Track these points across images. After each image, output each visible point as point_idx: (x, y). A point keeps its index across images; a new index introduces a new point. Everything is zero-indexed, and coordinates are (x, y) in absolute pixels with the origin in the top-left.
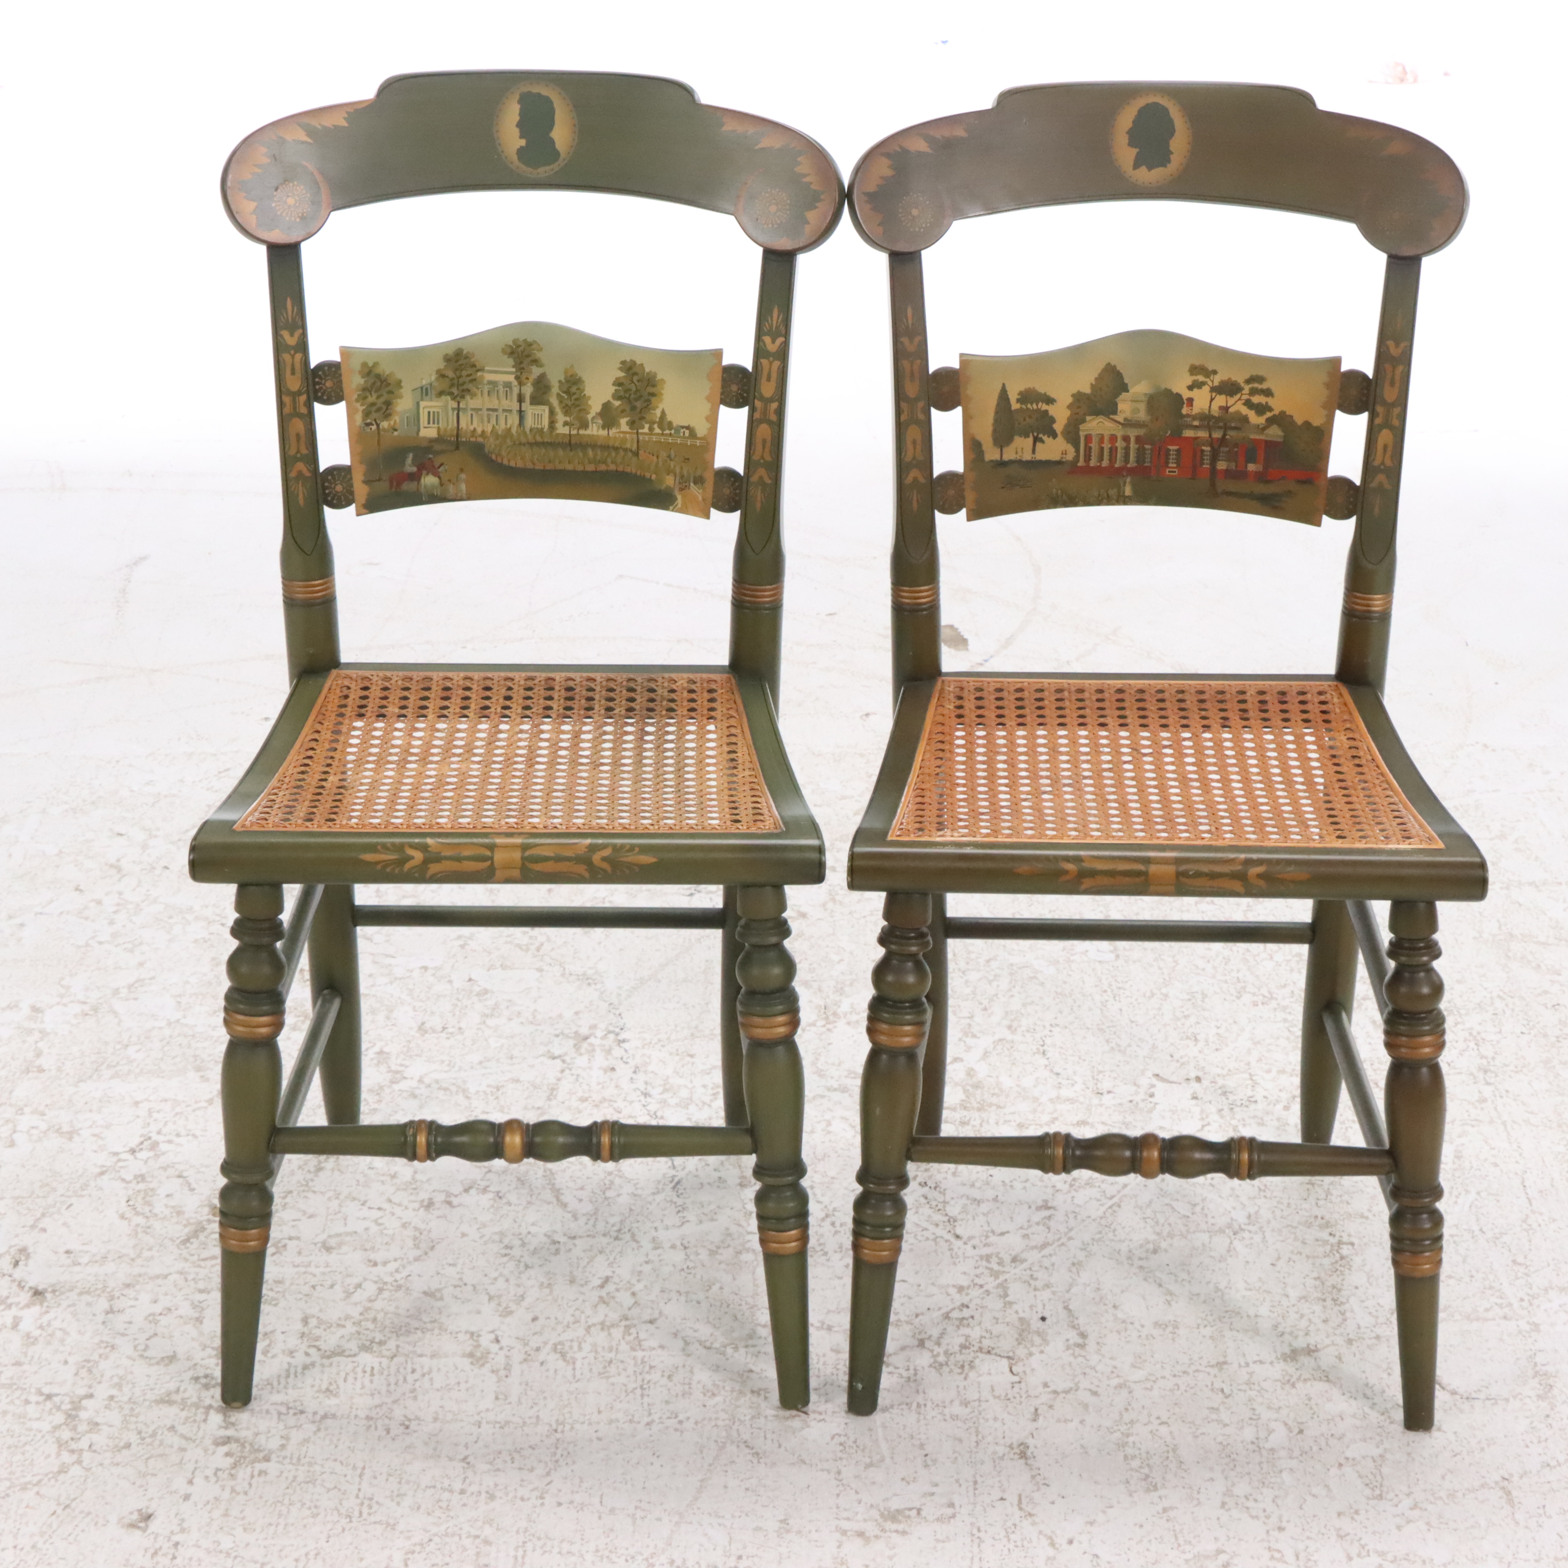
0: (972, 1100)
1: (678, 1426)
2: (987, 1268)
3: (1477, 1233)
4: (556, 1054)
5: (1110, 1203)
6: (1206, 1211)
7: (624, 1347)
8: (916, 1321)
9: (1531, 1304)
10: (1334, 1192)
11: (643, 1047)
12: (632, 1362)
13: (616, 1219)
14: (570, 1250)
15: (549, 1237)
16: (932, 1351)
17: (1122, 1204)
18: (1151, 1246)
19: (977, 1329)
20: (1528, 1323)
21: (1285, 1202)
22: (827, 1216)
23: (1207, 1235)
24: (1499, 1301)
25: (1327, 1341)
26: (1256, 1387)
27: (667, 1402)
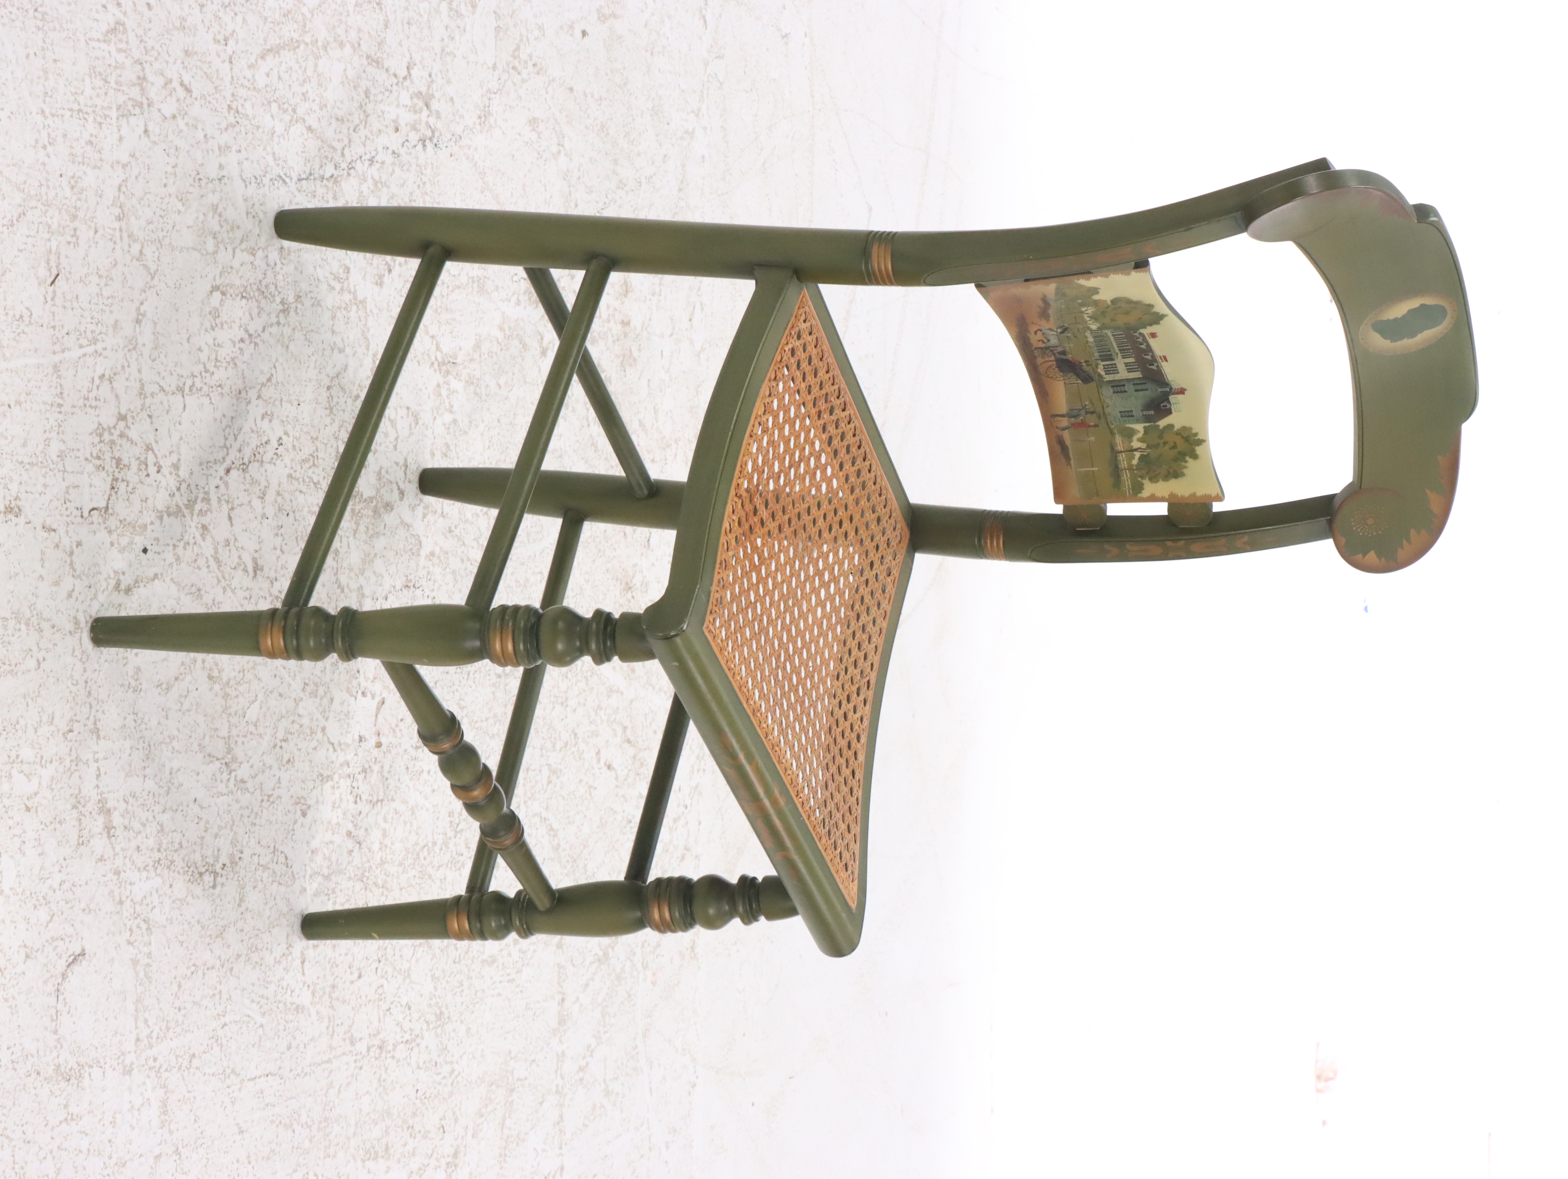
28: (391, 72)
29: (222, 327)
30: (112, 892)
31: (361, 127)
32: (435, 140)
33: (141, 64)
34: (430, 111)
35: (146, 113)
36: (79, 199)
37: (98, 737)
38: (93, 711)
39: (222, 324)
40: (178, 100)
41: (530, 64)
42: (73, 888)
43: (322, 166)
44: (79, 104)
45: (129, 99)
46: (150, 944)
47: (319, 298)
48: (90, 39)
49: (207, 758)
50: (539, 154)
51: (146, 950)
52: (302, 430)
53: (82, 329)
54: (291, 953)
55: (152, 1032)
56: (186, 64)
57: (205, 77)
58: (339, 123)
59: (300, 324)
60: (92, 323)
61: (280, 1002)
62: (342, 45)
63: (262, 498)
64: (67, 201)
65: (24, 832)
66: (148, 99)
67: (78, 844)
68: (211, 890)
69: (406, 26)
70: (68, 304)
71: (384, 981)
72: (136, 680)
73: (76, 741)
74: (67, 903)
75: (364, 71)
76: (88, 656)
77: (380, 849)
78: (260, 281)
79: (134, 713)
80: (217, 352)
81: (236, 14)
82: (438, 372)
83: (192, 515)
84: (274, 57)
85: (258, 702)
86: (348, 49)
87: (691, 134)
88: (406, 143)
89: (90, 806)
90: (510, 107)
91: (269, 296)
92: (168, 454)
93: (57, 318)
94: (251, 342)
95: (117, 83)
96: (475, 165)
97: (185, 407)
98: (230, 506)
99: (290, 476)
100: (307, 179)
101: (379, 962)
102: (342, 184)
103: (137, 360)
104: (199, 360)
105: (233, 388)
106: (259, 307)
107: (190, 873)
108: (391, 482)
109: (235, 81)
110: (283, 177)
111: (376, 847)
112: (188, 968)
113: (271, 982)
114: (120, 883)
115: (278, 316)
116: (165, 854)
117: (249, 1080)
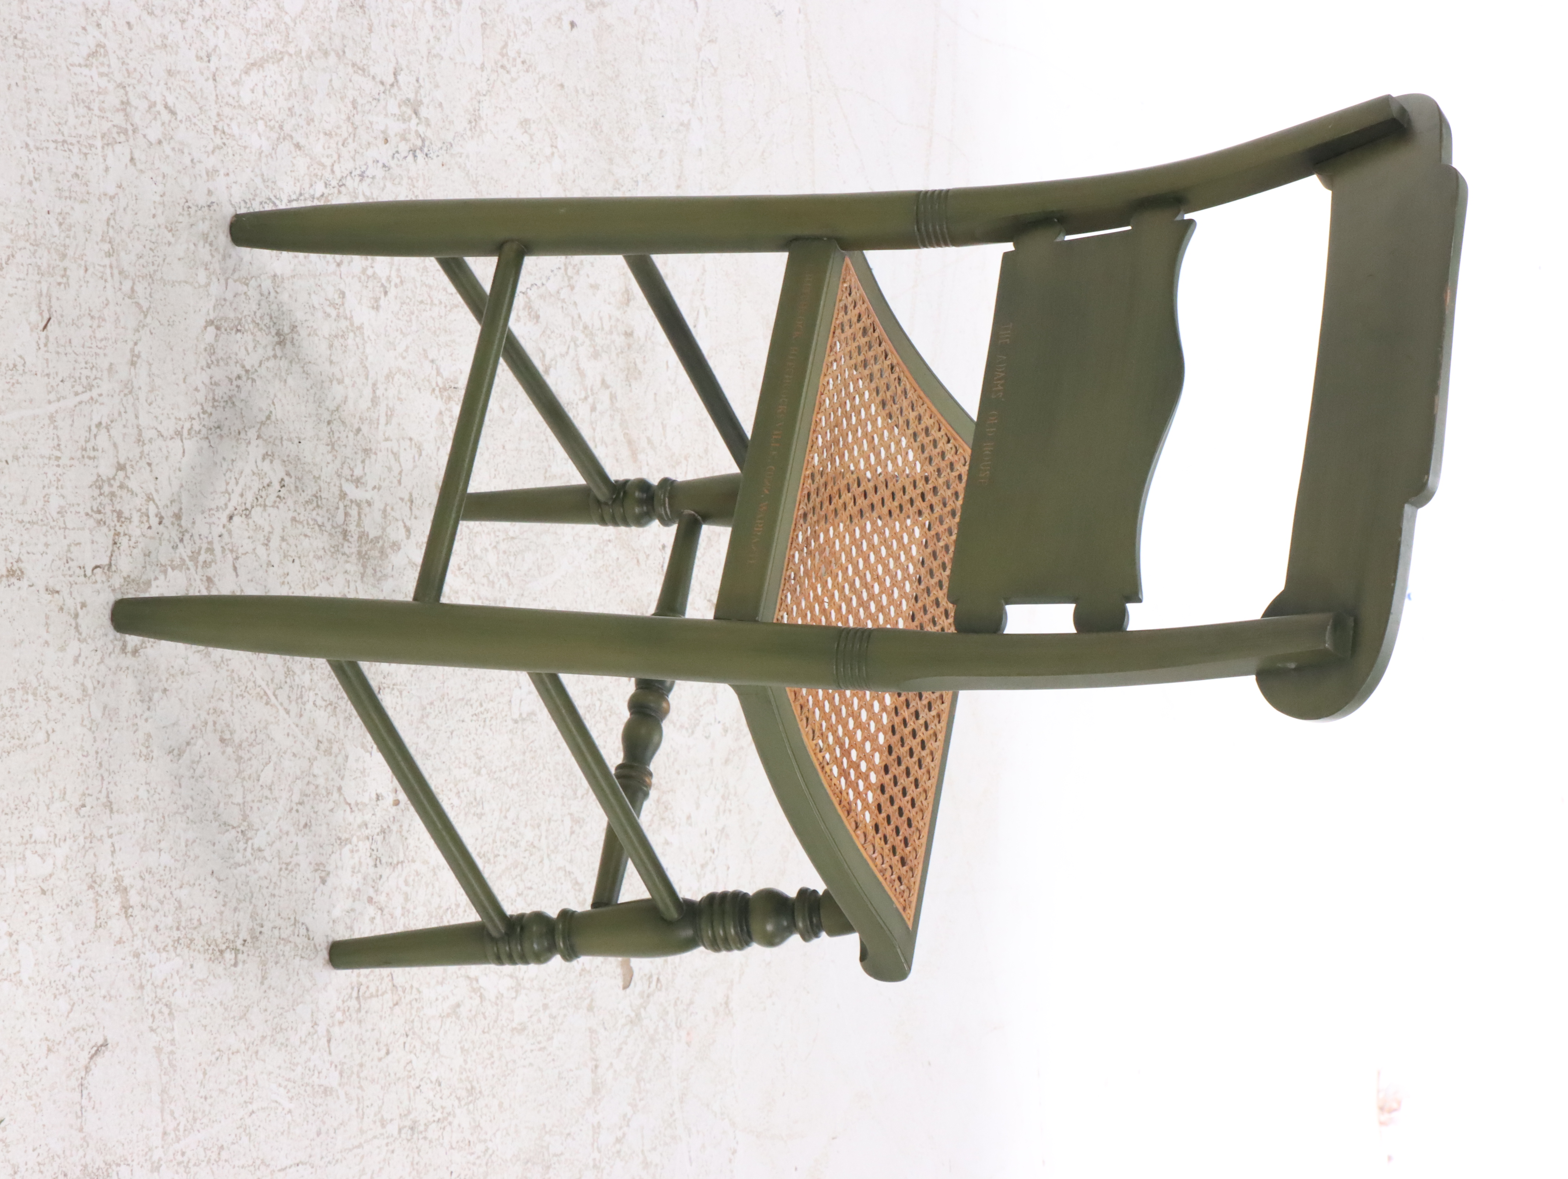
0: (369, 546)
1: (26, 180)
2: (200, 548)
3: (250, 1108)
4: (399, 78)
5: (270, 693)
6: (265, 801)
7: (106, 126)
8: (143, 463)
9: (179, 1164)
10: (287, 948)
11: (409, 178)
12: (90, 134)
13: (235, 130)
14: (202, 74)
15: (214, 50)
16: (114, 478)
17: (269, 706)
18: (227, 736)
19: (138, 532)
20: (160, 1159)
21: (276, 892)
22: (247, 371)
23: (241, 801)
24: (181, 1128)
25: (136, 929)
26: (88, 845)
27: (50, 169)
28: (378, 80)
29: (218, 365)
30: (132, 976)
31: (350, 140)
32: (426, 150)
33: (124, 87)
34: (420, 119)
35: (131, 140)
36: (68, 237)
37: (111, 811)
38: (105, 782)
39: (218, 361)
40: (163, 124)
41: (519, 61)
42: (93, 974)
43: (311, 185)
44: (63, 135)
45: (114, 126)
46: (173, 1029)
47: (315, 327)
48: (71, 65)
49: (223, 826)
50: (532, 157)
51: (169, 1036)
52: (303, 470)
53: (77, 375)
54: (316, 1032)
55: (178, 1124)
56: (170, 85)
57: (189, 97)
58: (327, 137)
59: (297, 356)
60: (86, 368)
61: (308, 1084)
62: (326, 54)
63: (267, 545)
64: (55, 239)
65: (41, 917)
66: (132, 125)
67: (96, 927)
68: (233, 968)
69: (391, 29)
70: (61, 350)
71: (412, 1056)
72: (147, 747)
73: (89, 816)
74: (87, 990)
75: (350, 81)
76: (97, 725)
77: (403, 915)
78: (255, 313)
79: (147, 783)
80: (214, 391)
81: (217, 28)
82: (439, 399)
83: (197, 567)
84: (258, 70)
85: (272, 764)
86: (333, 58)
87: (686, 125)
88: (396, 155)
89: (106, 886)
90: (500, 109)
91: (264, 328)
92: (169, 504)
93: (50, 365)
94: (248, 379)
95: (100, 110)
96: (467, 174)
97: (184, 452)
98: (234, 555)
99: (294, 519)
100: (297, 200)
101: (407, 1036)
103: (133, 404)
104: (196, 401)
105: (232, 429)
106: (254, 340)
107: (210, 951)
108: (397, 520)
109: (220, 100)
110: (273, 199)
111: (398, 912)
112: (213, 1053)
113: (298, 1064)
114: (140, 966)
115: (274, 349)
116: (184, 932)
117: (280, 1171)
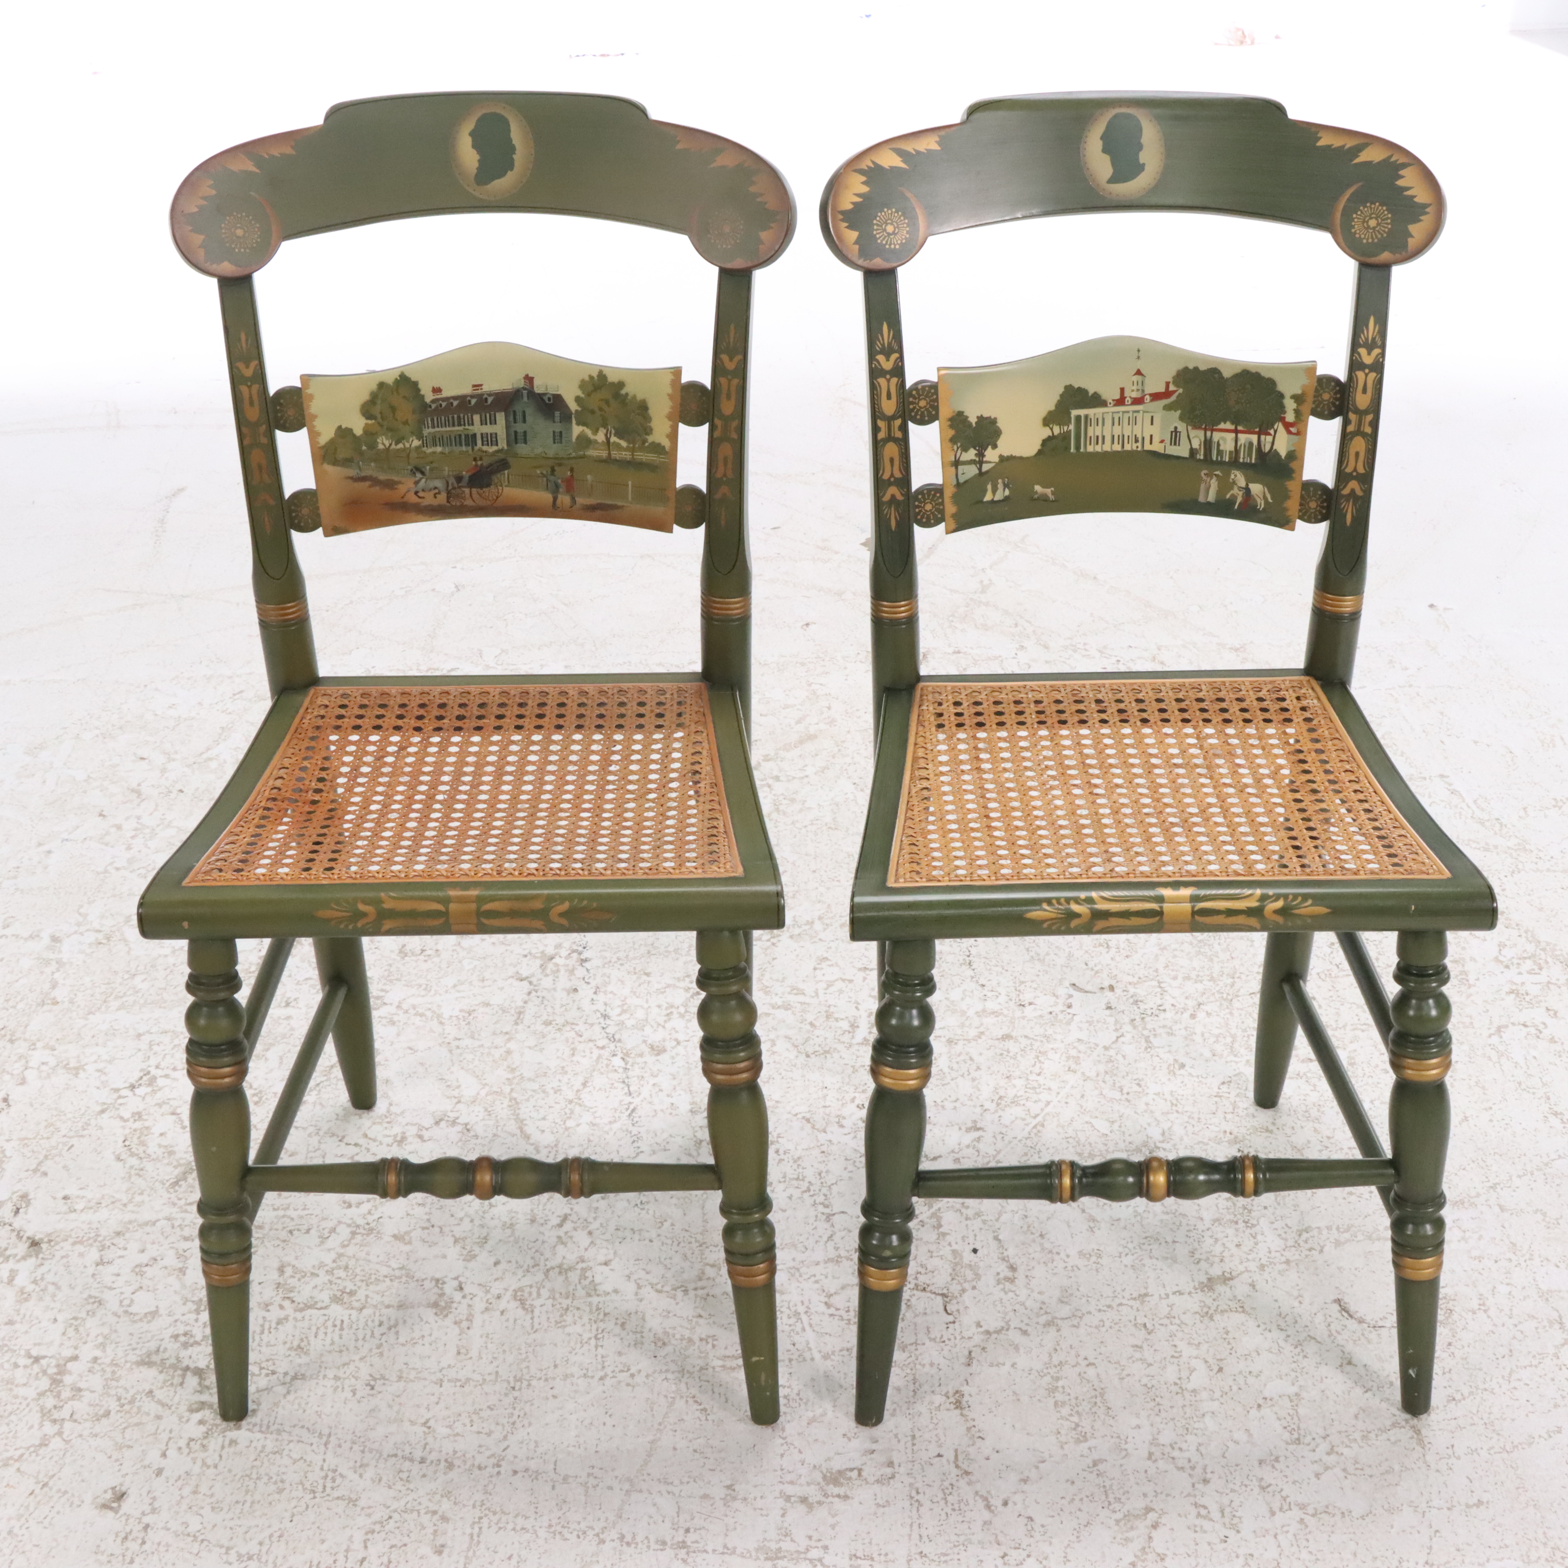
28: (526, 998)
31: (577, 1028)
32: (580, 949)
33: (548, 1271)
34: (556, 954)
35: (591, 1264)
36: (674, 1336)
37: (1146, 1295)
38: (1124, 1301)
40: (575, 1229)
43: (616, 1071)
45: (579, 1283)
48: (532, 1328)
52: (848, 1084)
53: (788, 1328)
58: (576, 1052)
62: (509, 1052)
66: (578, 1262)
67: (1243, 1312)
69: (486, 983)
72: (1090, 1255)
73: (1153, 1320)
74: (1298, 1321)
75: (529, 1027)
76: (1077, 1310)
84: (526, 1125)
85: (1092, 1121)
86: (512, 1045)
88: (586, 980)
89: (1209, 1301)
95: (568, 1297)
100: (628, 1086)
102: (629, 1047)
103: (808, 1267)
104: (800, 1198)
105: (820, 1160)
110: (629, 1113)
114: (1271, 1263)
